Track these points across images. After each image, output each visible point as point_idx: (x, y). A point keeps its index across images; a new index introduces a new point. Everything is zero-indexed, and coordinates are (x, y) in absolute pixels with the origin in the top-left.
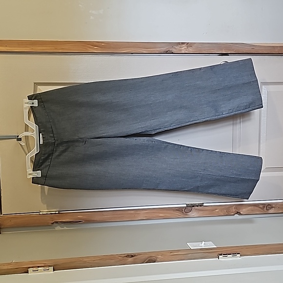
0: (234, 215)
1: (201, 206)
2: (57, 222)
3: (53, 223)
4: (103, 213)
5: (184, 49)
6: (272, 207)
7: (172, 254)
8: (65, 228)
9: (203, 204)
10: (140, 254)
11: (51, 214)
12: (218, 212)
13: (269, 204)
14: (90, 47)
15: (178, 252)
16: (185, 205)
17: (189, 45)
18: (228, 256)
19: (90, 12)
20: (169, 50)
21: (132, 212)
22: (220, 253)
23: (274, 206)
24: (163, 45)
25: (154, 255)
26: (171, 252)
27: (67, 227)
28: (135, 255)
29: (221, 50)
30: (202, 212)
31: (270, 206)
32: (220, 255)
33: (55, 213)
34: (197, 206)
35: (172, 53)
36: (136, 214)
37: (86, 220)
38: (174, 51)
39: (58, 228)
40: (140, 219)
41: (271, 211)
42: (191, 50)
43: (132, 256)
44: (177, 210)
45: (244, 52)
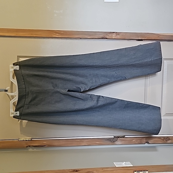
0: (145, 144)
1: (123, 137)
2: (30, 146)
3: (27, 147)
4: (60, 140)
5: (114, 36)
6: (170, 139)
7: (103, 170)
8: (35, 150)
9: (125, 136)
10: (82, 170)
11: (26, 140)
12: (134, 141)
13: (167, 137)
14: (54, 34)
15: (107, 169)
16: (113, 137)
17: (117, 33)
18: (141, 172)
19: (54, 11)
20: (104, 36)
21: (79, 140)
22: (135, 170)
23: (171, 138)
24: (101, 33)
25: (91, 171)
26: (103, 168)
27: (36, 149)
28: (79, 170)
29: (138, 37)
30: (124, 141)
31: (168, 139)
32: (135, 171)
33: (29, 140)
34: (121, 137)
35: (107, 39)
36: (81, 142)
37: (48, 145)
38: (108, 37)
39: (30, 150)
40: (83, 145)
41: (169, 142)
42: (118, 37)
43: (77, 171)
44: (108, 140)
45: (153, 39)
